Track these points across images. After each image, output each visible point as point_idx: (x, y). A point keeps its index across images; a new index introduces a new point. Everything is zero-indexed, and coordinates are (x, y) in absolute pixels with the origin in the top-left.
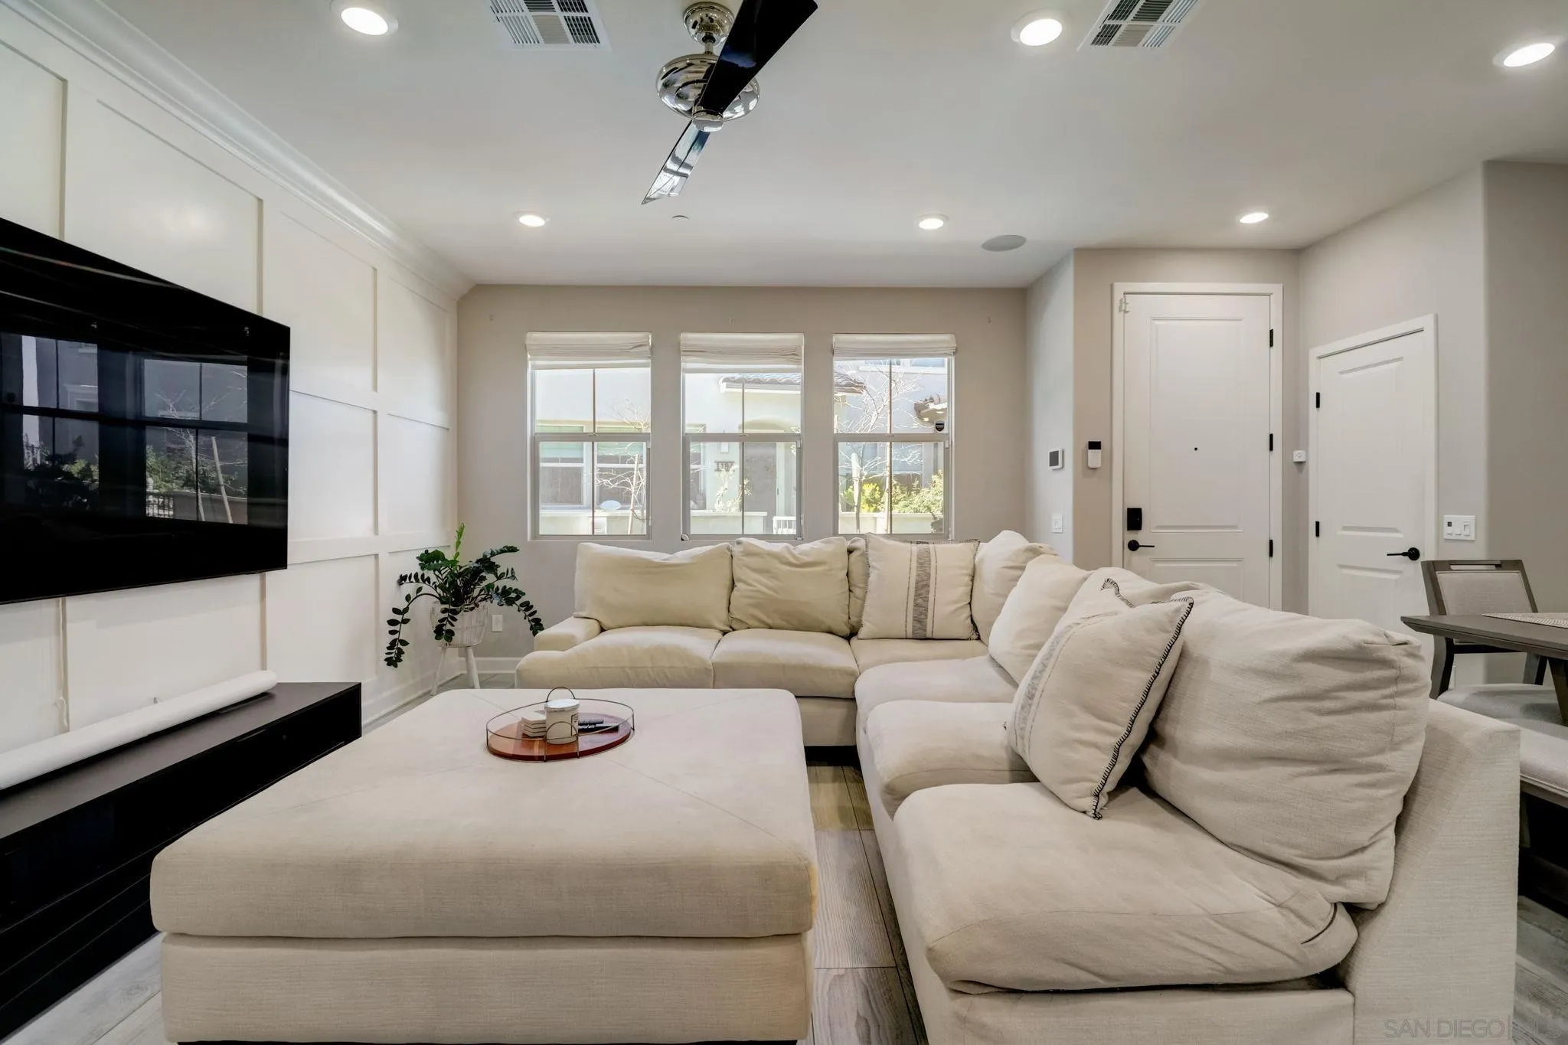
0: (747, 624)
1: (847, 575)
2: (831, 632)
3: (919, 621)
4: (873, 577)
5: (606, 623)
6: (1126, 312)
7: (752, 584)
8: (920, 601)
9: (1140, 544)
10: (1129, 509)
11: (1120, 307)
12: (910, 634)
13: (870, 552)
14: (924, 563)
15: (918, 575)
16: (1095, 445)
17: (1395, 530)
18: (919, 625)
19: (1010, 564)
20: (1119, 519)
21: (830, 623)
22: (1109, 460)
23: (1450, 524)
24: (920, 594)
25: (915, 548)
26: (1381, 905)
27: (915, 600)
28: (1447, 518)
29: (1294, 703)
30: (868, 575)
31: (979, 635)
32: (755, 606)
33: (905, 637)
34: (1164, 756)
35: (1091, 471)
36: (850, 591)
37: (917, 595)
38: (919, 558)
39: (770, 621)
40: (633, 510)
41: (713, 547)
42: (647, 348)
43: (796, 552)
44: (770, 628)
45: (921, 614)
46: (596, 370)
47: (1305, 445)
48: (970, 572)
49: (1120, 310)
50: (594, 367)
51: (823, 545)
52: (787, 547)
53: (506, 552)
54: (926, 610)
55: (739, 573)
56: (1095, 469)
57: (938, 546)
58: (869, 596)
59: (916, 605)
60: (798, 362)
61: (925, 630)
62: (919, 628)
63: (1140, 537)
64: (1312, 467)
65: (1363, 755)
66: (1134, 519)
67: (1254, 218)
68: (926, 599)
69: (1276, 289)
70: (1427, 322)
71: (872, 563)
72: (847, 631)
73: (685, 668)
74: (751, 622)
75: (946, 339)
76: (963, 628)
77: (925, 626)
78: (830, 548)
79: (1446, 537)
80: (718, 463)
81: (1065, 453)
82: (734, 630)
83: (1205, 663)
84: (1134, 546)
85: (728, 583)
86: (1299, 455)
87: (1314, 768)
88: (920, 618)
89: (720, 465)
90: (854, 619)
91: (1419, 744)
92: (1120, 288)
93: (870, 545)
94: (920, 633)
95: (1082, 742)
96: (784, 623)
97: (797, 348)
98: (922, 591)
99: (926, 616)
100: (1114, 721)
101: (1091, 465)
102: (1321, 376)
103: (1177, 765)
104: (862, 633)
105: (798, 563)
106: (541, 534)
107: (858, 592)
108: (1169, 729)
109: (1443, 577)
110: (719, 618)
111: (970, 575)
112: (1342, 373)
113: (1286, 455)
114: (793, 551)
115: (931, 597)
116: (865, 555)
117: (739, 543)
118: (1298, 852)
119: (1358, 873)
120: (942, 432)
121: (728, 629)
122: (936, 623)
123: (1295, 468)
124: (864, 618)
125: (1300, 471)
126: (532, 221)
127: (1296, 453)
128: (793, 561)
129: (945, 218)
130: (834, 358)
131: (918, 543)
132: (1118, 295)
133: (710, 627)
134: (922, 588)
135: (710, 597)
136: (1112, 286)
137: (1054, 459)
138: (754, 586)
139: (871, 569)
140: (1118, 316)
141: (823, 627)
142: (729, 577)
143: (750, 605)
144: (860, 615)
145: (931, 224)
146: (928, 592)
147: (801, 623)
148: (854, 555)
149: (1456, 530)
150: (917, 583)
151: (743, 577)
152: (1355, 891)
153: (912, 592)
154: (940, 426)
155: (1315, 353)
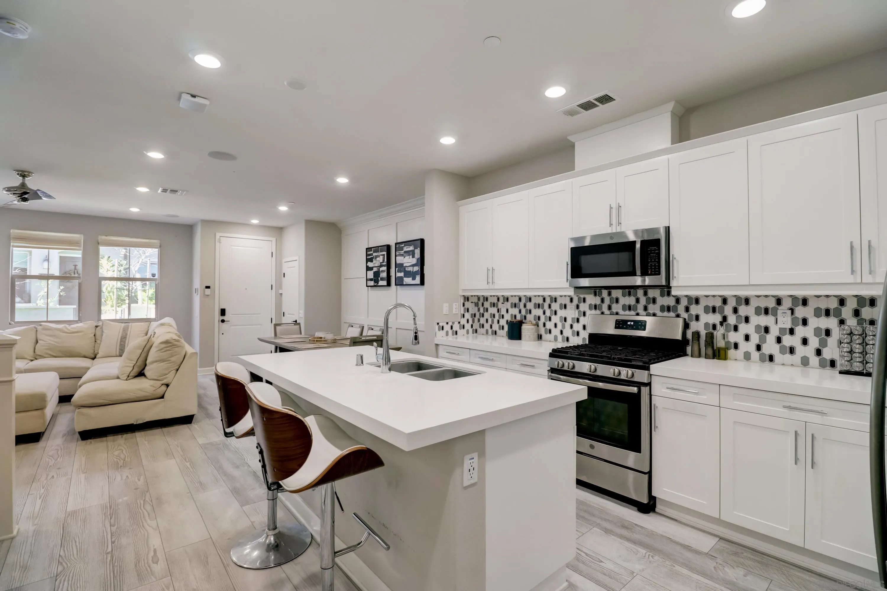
0: (43, 357)
1: (94, 335)
4: (104, 336)
6: (220, 243)
7: (47, 341)
8: (122, 343)
9: (225, 320)
10: (221, 309)
12: (117, 355)
13: (104, 327)
14: (125, 330)
15: (122, 334)
16: (208, 287)
17: (294, 315)
18: (121, 351)
20: (217, 312)
21: (86, 354)
22: (213, 293)
25: (123, 325)
26: (170, 384)
27: (120, 343)
28: (300, 312)
30: (102, 335)
32: (48, 350)
35: (206, 296)
36: (95, 341)
37: (121, 341)
39: (54, 355)
43: (69, 328)
45: (123, 348)
47: (281, 288)
49: (218, 242)
51: (83, 324)
52: (65, 326)
54: (125, 346)
55: (40, 337)
56: (208, 295)
57: (133, 324)
59: (121, 345)
60: (80, 246)
63: (224, 318)
64: (283, 294)
65: (167, 358)
66: (223, 312)
68: (125, 342)
69: (273, 239)
70: (298, 258)
71: (104, 331)
72: (93, 356)
74: (45, 356)
75: (156, 242)
77: (124, 352)
78: (86, 326)
82: (36, 359)
84: (223, 321)
85: (35, 341)
86: (280, 292)
87: (160, 362)
90: (96, 352)
92: (218, 235)
93: (105, 324)
94: (121, 355)
97: (80, 241)
98: (123, 340)
99: (125, 348)
101: (206, 294)
102: (285, 268)
104: (97, 357)
105: (69, 332)
107: (98, 341)
110: (31, 355)
111: (145, 333)
112: (288, 268)
113: (277, 292)
114: (68, 328)
116: (102, 328)
119: (165, 378)
120: (154, 278)
121: (34, 358)
123: (279, 295)
124: (100, 351)
125: (281, 297)
128: (67, 331)
129: (140, 209)
130: (100, 246)
131: (125, 323)
132: (218, 237)
133: (26, 359)
134: (124, 338)
136: (215, 234)
137: (196, 291)
139: (104, 333)
140: (217, 244)
142: (35, 339)
143: (45, 349)
144: (98, 350)
146: (126, 340)
148: (98, 328)
149: (301, 315)
150: (121, 337)
151: (41, 339)
152: (165, 381)
153: (119, 340)
154: (154, 275)
155: (284, 260)
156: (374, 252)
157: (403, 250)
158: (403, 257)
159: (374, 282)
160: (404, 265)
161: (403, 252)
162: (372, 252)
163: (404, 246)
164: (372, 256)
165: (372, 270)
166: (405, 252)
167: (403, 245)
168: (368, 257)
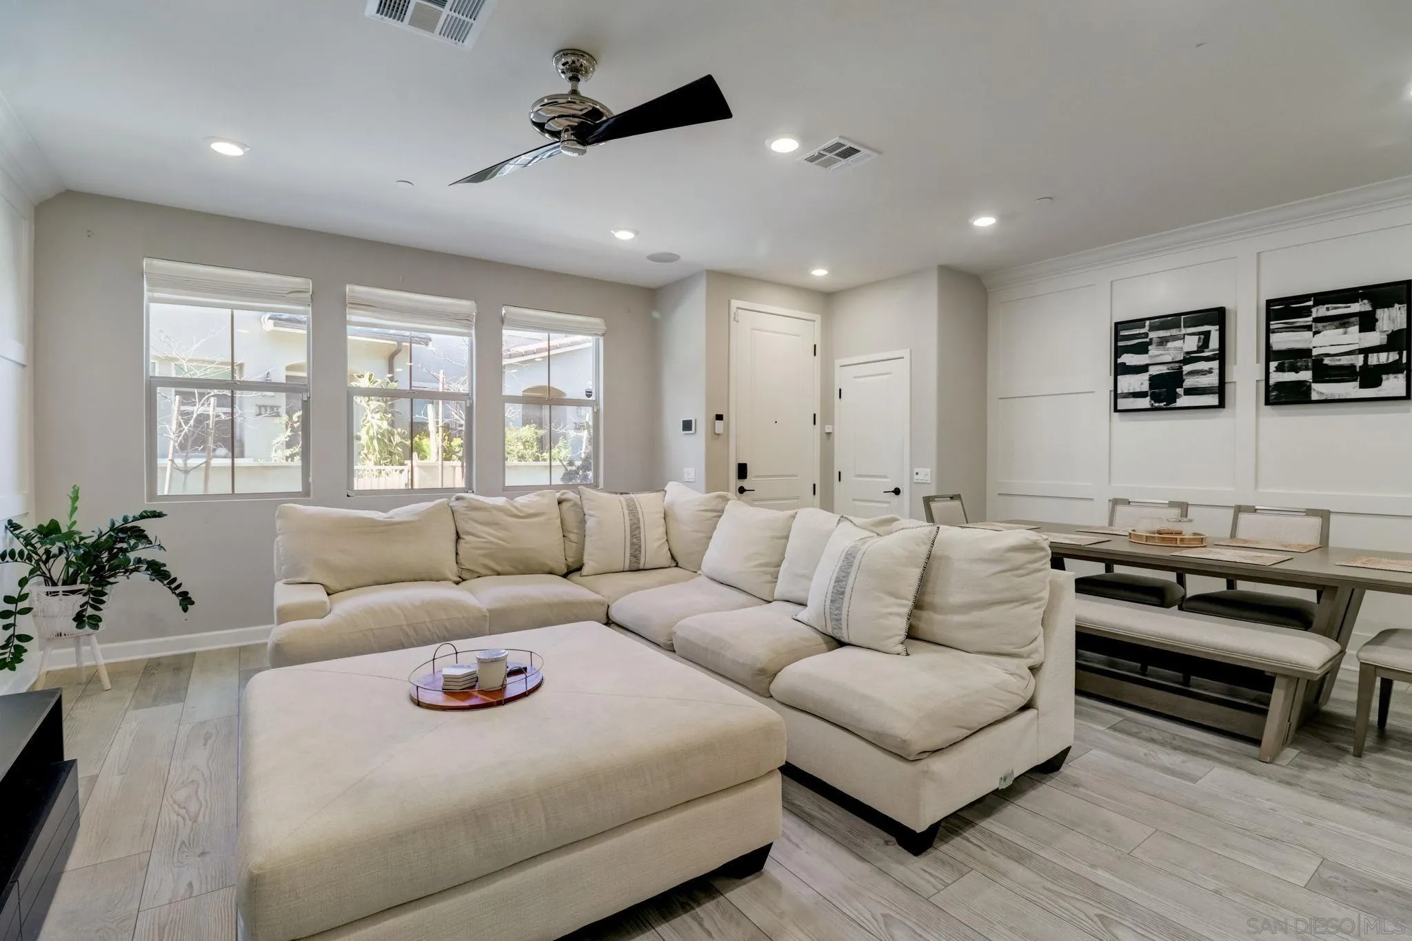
0: (477, 572)
1: (561, 523)
2: (551, 573)
3: (635, 557)
4: (590, 523)
5: (333, 585)
6: (738, 322)
7: (480, 537)
8: (634, 540)
9: (746, 489)
10: (739, 464)
11: (734, 318)
12: (627, 568)
13: (585, 502)
14: (632, 510)
15: (631, 520)
16: (719, 417)
17: (885, 477)
18: (634, 560)
19: (704, 508)
20: (733, 471)
21: (552, 564)
22: (727, 428)
23: (917, 474)
24: (634, 535)
25: (622, 498)
26: (1042, 664)
27: (631, 540)
28: (916, 470)
29: (1006, 574)
30: (584, 522)
31: (677, 563)
32: (484, 556)
33: (622, 570)
34: (925, 614)
35: (717, 436)
36: (564, 536)
37: (632, 536)
38: (628, 506)
39: (499, 568)
40: (172, 461)
41: (430, 504)
42: (308, 295)
43: (519, 507)
44: (499, 574)
45: (636, 550)
46: (235, 311)
47: (833, 424)
48: (663, 515)
49: (734, 320)
50: (233, 307)
52: (506, 501)
53: (149, 517)
54: (640, 547)
55: (464, 526)
56: (719, 434)
57: (638, 495)
58: (587, 539)
59: (632, 544)
60: (469, 327)
61: (639, 563)
62: (635, 562)
63: (746, 484)
64: (836, 434)
66: (742, 471)
67: (820, 273)
68: (639, 539)
69: (818, 317)
70: (905, 353)
71: (587, 512)
72: (568, 570)
73: (464, 618)
74: (483, 571)
75: (597, 321)
76: (665, 559)
77: (639, 560)
78: (545, 501)
79: (915, 481)
80: (260, 407)
81: (698, 422)
82: (464, 580)
83: (948, 558)
84: (742, 490)
85: (454, 536)
86: (828, 429)
88: (635, 556)
89: (263, 409)
90: (575, 560)
91: (1048, 588)
92: (735, 303)
93: (583, 497)
94: (635, 566)
95: (891, 614)
96: (510, 569)
97: (470, 315)
98: (635, 533)
99: (640, 552)
100: (907, 599)
101: (717, 432)
102: (842, 378)
103: (937, 617)
104: (585, 569)
105: (520, 516)
106: (159, 494)
107: (575, 537)
108: (928, 599)
109: (933, 505)
110: (451, 570)
111: (663, 518)
112: (855, 377)
113: (822, 428)
114: (515, 504)
115: (642, 538)
116: (578, 505)
117: (458, 499)
118: (1013, 646)
119: (1034, 651)
120: (590, 399)
121: (461, 580)
122: (647, 559)
123: (825, 435)
124: (586, 558)
125: (829, 439)
126: (227, 149)
127: (827, 426)
128: (518, 513)
129: (637, 233)
130: (504, 327)
132: (733, 310)
133: (445, 579)
134: (635, 529)
135: (441, 552)
136: (729, 302)
137: (687, 425)
138: (483, 538)
139: (587, 516)
140: (733, 323)
141: (547, 569)
142: (454, 532)
143: (480, 555)
144: (581, 558)
145: (625, 236)
146: (640, 533)
147: (527, 567)
148: (565, 506)
149: (920, 478)
150: (631, 526)
151: (470, 530)
152: (1033, 660)
153: (628, 533)
154: (589, 394)
155: (838, 362)
156: (1152, 328)
157: (1310, 315)
158: (1311, 333)
159: (1152, 399)
160: (1315, 352)
161: (1310, 319)
162: (1145, 330)
163: (1314, 306)
164: (1147, 340)
165: (1147, 371)
166: (1317, 320)
167: (1311, 303)
168: (1120, 344)
